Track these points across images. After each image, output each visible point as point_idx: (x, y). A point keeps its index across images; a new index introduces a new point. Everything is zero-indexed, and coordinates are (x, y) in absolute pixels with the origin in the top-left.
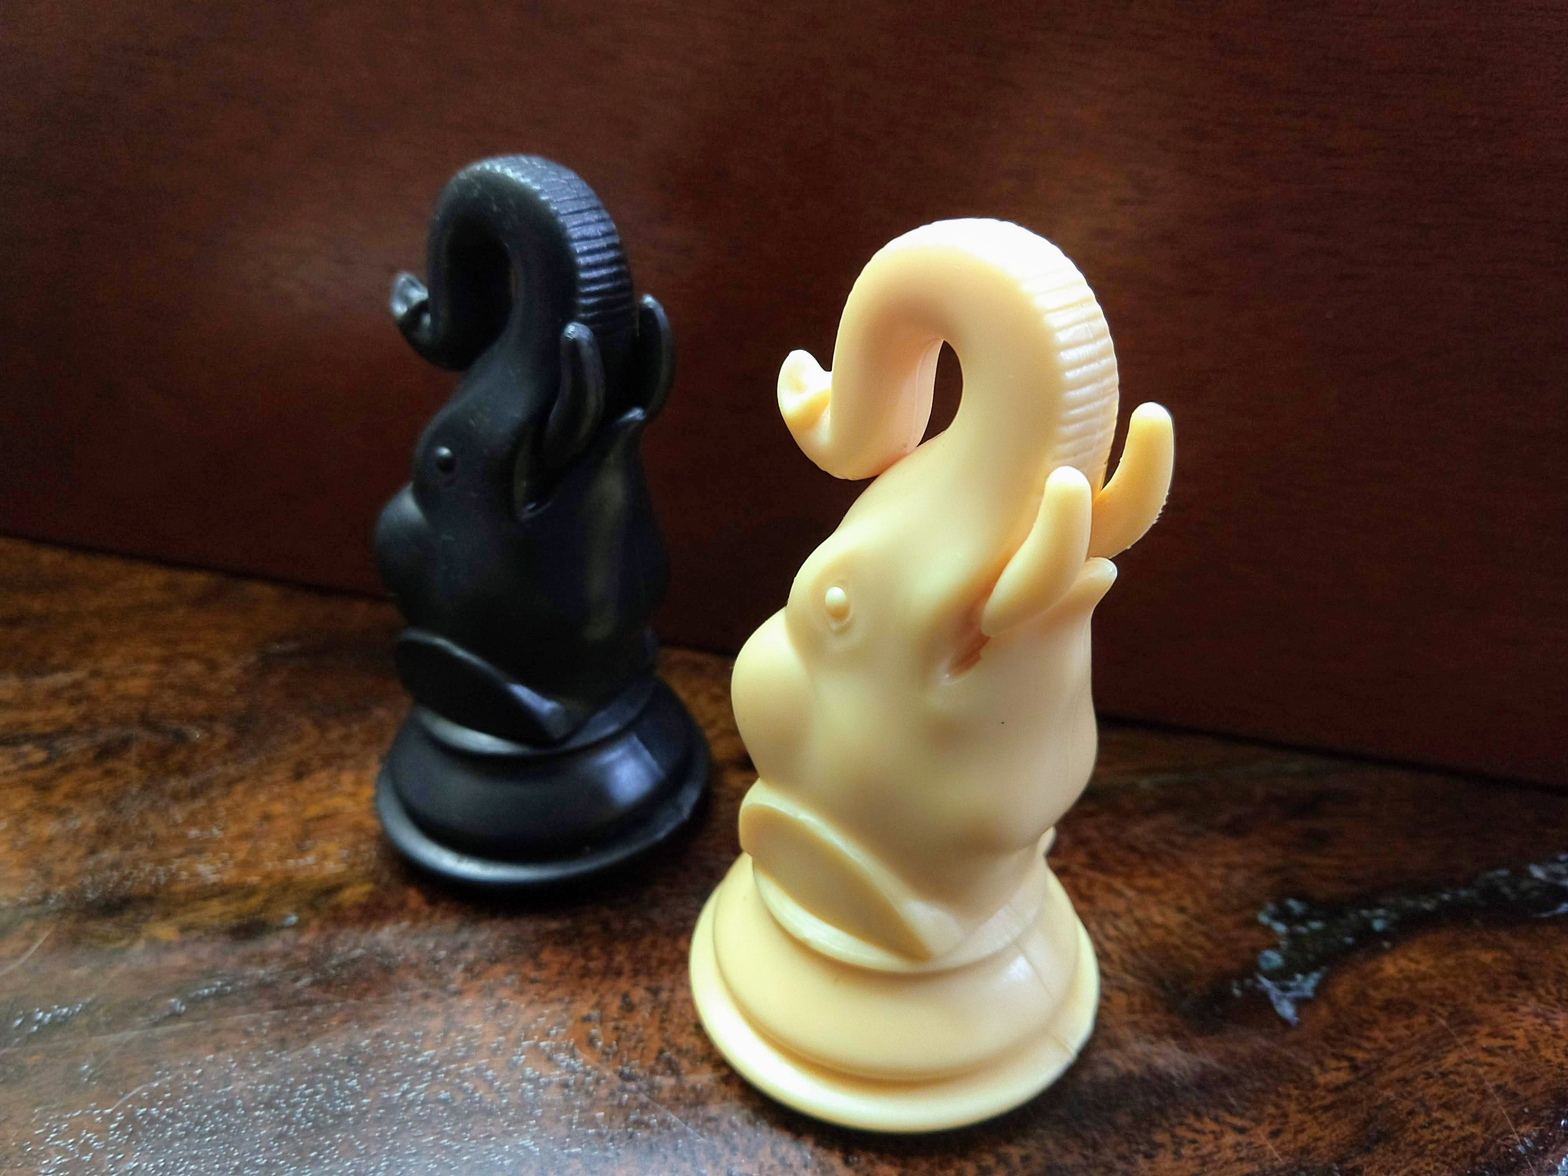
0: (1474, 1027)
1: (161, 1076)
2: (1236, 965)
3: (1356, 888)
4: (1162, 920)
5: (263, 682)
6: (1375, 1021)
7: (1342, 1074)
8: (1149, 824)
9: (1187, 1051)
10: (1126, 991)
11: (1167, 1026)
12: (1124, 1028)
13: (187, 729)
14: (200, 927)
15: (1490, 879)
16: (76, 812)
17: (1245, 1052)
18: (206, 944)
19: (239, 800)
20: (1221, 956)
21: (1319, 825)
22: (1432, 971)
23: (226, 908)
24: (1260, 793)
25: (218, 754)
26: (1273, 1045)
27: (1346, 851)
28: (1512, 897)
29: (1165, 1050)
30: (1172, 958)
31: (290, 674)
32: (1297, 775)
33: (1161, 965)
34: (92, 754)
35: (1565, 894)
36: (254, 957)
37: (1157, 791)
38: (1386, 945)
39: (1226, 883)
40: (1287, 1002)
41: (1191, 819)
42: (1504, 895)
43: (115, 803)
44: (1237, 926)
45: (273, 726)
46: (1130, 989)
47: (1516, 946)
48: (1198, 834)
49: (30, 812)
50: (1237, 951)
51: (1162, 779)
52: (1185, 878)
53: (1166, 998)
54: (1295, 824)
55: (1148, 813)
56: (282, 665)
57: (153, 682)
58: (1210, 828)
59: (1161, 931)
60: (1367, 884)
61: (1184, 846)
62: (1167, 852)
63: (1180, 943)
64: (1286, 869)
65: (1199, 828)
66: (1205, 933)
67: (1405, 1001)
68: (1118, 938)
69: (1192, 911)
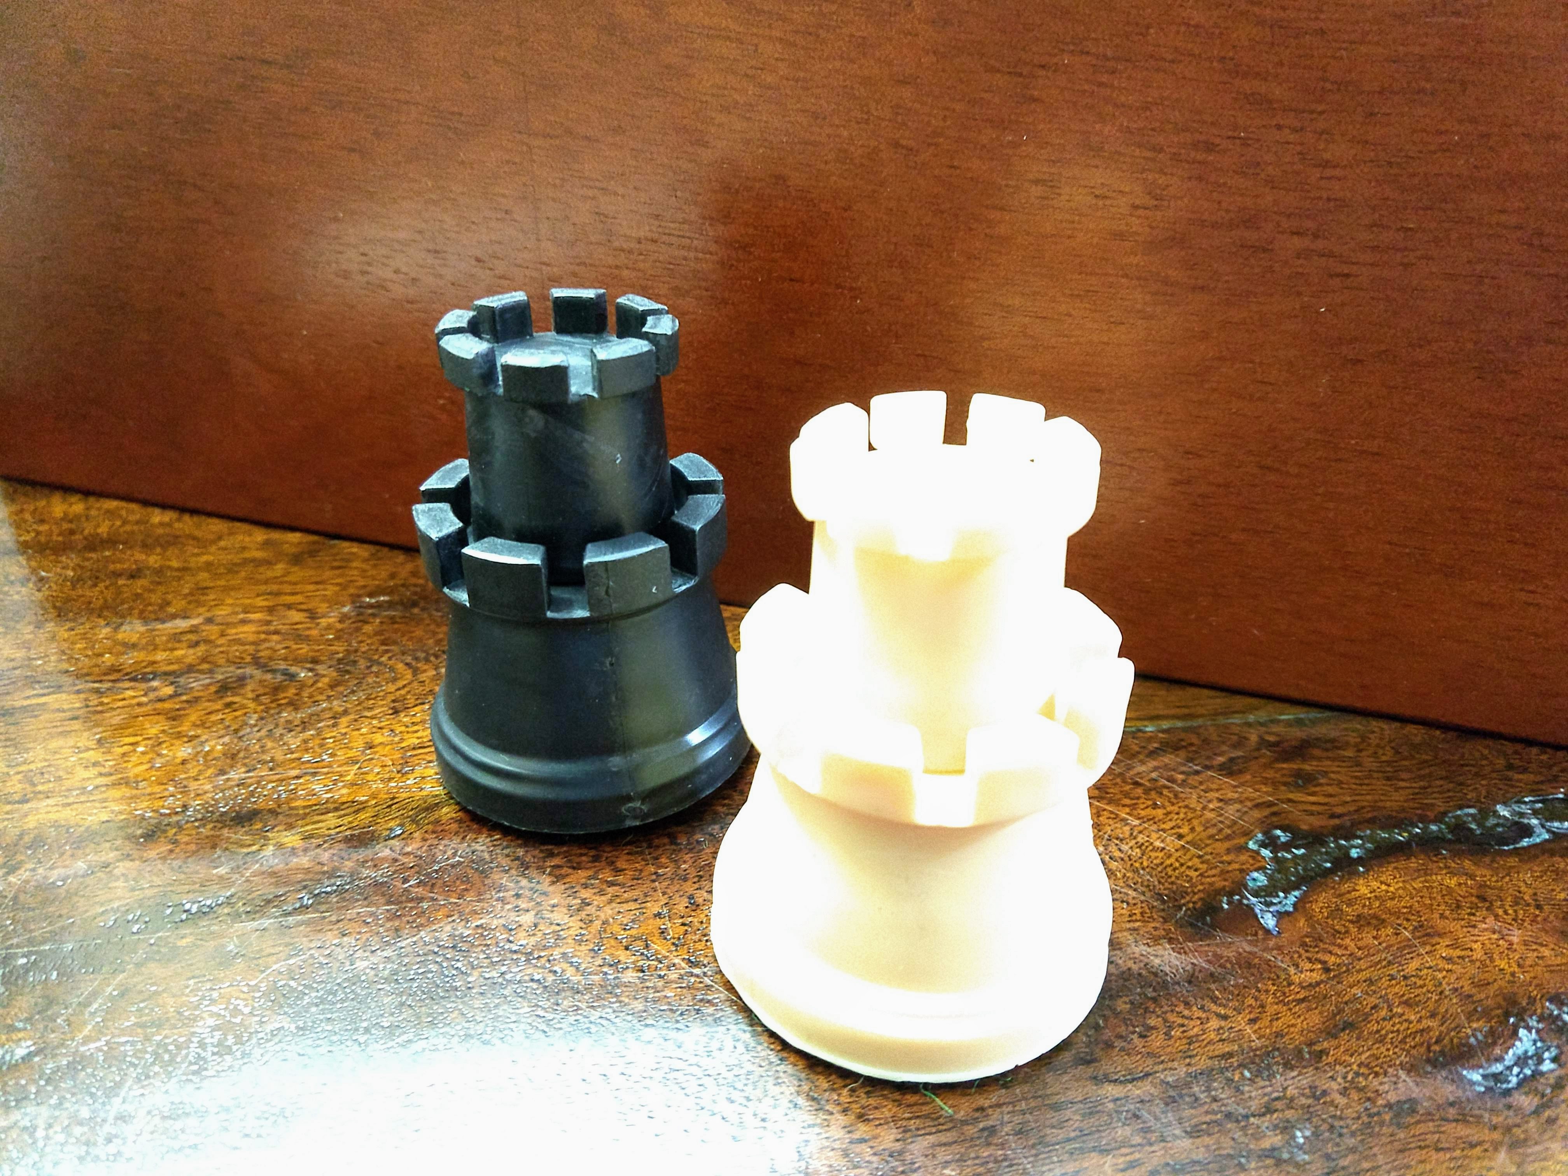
0: (1437, 939)
1: (298, 955)
2: (1226, 883)
3: (1337, 821)
4: (1162, 845)
5: (358, 629)
6: (1347, 932)
7: (1314, 975)
8: (1152, 764)
9: (1180, 953)
10: (1128, 904)
11: (1163, 933)
12: (1125, 934)
13: (293, 669)
14: (319, 836)
15: (1459, 816)
16: (203, 738)
17: (1231, 955)
18: (325, 850)
19: (344, 731)
20: (1214, 876)
21: (1306, 767)
22: (1401, 892)
23: (340, 821)
24: (1254, 738)
25: (321, 691)
26: (1255, 950)
27: (1330, 790)
28: (1478, 832)
29: (1160, 952)
30: (1170, 877)
31: (381, 623)
32: (1289, 724)
33: (1160, 882)
34: (213, 689)
35: (1528, 831)
36: (367, 862)
37: (1161, 735)
38: (1361, 869)
39: (1221, 815)
40: (1270, 915)
41: (1190, 760)
42: (1471, 830)
43: (236, 731)
44: (1228, 851)
45: (369, 667)
46: (1132, 902)
47: (1478, 873)
48: (1197, 773)
49: (163, 738)
50: (1228, 872)
51: (1165, 725)
52: (1183, 810)
53: (1163, 910)
54: (1285, 766)
55: (1152, 754)
56: (374, 615)
57: (260, 629)
58: (1207, 768)
59: (1161, 855)
60: (1347, 818)
61: (1183, 783)
62: (1168, 787)
63: (1177, 864)
64: (1275, 804)
65: (1198, 768)
66: (1200, 857)
67: (1375, 917)
68: (1122, 859)
69: (1189, 838)
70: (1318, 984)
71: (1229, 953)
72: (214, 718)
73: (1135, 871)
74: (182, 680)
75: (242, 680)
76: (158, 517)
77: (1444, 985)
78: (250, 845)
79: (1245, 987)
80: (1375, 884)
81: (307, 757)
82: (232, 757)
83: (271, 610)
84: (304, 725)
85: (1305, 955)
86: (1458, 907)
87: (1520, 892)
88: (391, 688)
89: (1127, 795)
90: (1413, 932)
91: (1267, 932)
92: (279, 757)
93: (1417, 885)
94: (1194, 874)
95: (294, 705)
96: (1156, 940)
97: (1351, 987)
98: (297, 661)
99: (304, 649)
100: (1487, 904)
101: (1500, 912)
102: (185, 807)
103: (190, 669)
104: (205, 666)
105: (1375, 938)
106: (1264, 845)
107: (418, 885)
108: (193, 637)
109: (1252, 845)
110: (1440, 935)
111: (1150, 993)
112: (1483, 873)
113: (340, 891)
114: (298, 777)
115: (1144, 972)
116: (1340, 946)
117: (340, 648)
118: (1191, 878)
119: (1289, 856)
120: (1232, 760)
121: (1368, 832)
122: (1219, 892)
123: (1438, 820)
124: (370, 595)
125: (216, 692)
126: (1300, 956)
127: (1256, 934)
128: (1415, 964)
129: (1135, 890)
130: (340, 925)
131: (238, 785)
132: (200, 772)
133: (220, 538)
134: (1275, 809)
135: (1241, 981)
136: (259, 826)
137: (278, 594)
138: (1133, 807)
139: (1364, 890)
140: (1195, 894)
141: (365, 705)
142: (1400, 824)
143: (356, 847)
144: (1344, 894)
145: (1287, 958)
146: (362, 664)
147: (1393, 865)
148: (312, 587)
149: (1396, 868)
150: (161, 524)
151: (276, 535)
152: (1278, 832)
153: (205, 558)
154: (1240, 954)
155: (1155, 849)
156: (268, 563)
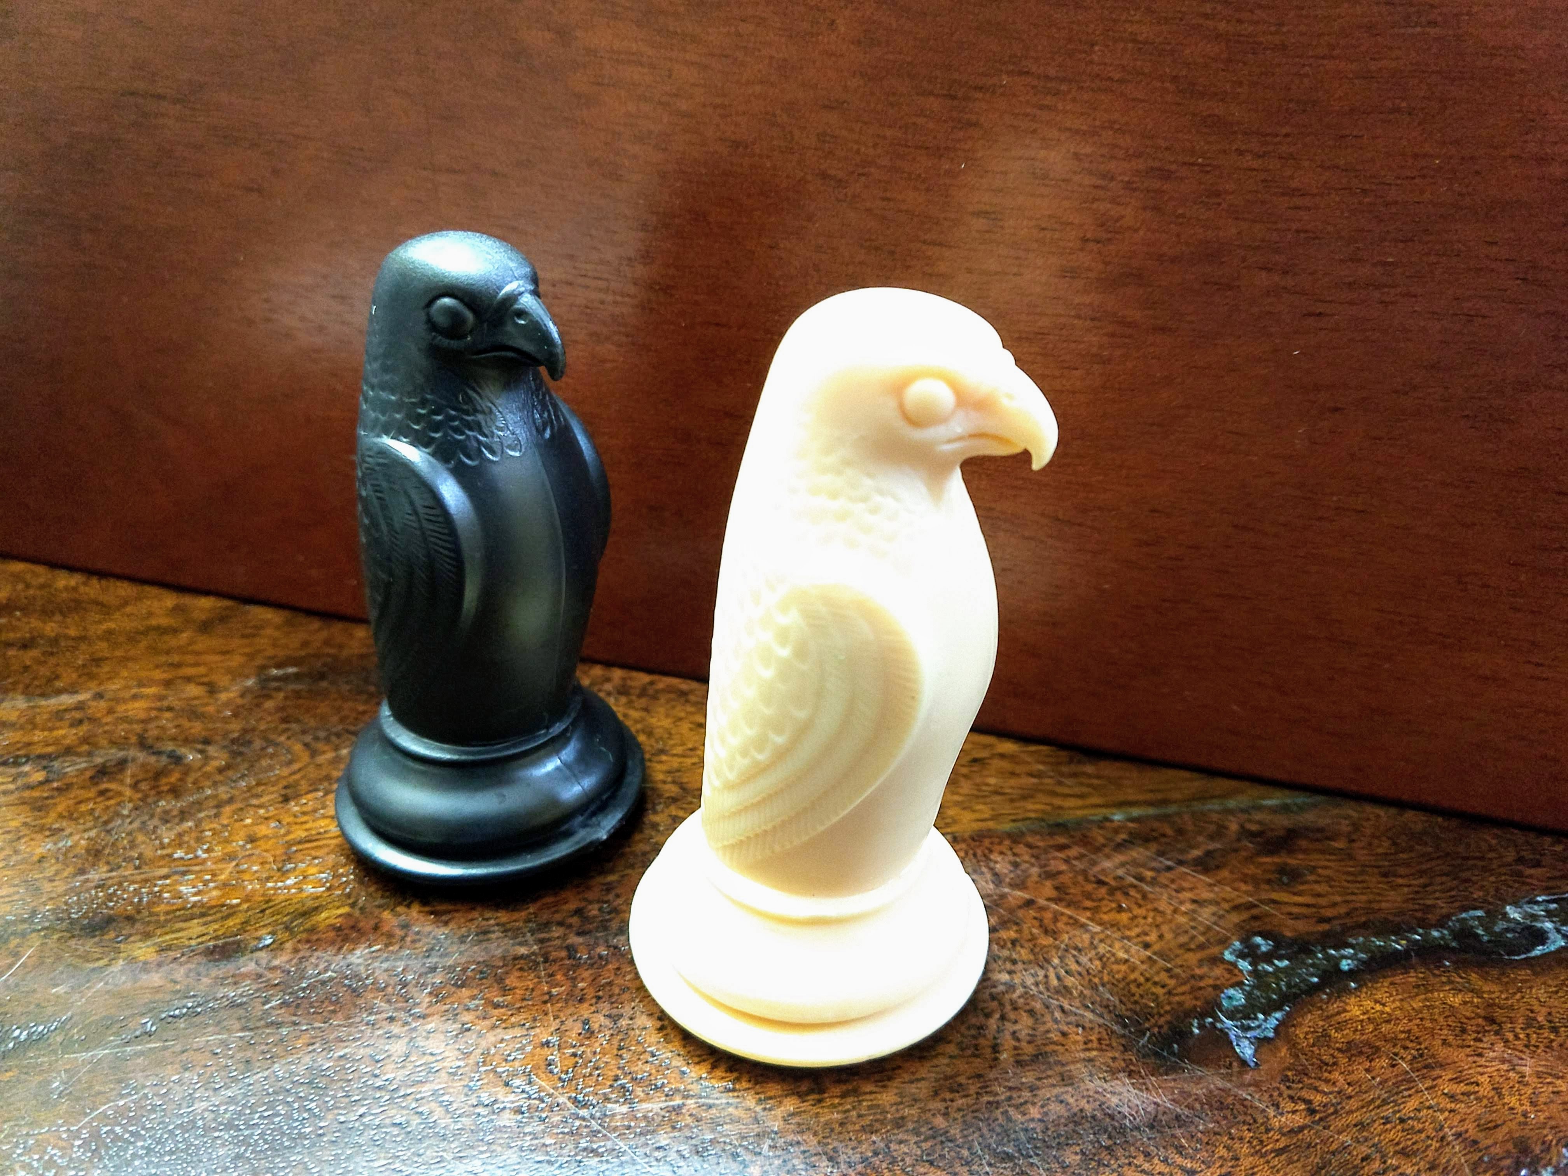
0: (1438, 1072)
1: (129, 1094)
2: (1199, 1003)
3: (1326, 927)
4: (1126, 956)
5: (258, 705)
6: (1335, 1064)
7: (1297, 1117)
8: (1119, 858)
9: (1141, 1090)
10: (1084, 1028)
11: (1123, 1064)
12: (1079, 1065)
13: (182, 751)
14: (178, 947)
15: (1464, 919)
16: (67, 832)
17: (1199, 1092)
18: (181, 965)
19: (225, 822)
20: (1183, 994)
21: (1292, 861)
22: (1398, 1012)
23: (203, 929)
24: (1234, 827)
25: (207, 776)
26: (1229, 1085)
27: (1319, 888)
28: (1486, 938)
29: (1119, 1089)
30: (1133, 995)
31: (286, 698)
32: (1273, 810)
33: (1121, 1001)
34: (89, 774)
35: (1541, 937)
36: (227, 978)
37: (1131, 825)
38: (1353, 984)
39: (1194, 919)
40: (1247, 1042)
41: (1161, 854)
42: (1478, 935)
43: (106, 823)
44: (1201, 962)
45: (263, 749)
46: (1088, 1025)
47: (1486, 988)
48: (1169, 869)
49: (24, 831)
50: (1200, 988)
51: (1136, 812)
52: (1151, 914)
53: (1124, 1036)
54: (1268, 860)
55: (1120, 847)
56: (278, 689)
57: (153, 705)
58: (1181, 863)
59: (1123, 968)
60: (1336, 922)
61: (1153, 882)
62: (1135, 887)
63: (1142, 980)
64: (1255, 906)
65: (1169, 863)
66: (1168, 970)
67: (1368, 1043)
68: (1080, 974)
69: (1156, 947)
70: (1301, 1129)
71: (1199, 1091)
72: (83, 808)
73: (1094, 988)
74: (56, 764)
75: (122, 764)
76: (64, 581)
77: (1447, 1130)
78: (98, 959)
79: (1216, 1134)
80: (1368, 1004)
81: (179, 854)
82: (95, 854)
83: (168, 683)
84: (183, 815)
85: (1287, 1093)
86: (1464, 1031)
87: (1532, 1011)
88: (286, 771)
89: (1088, 896)
90: (1411, 1063)
91: (1244, 1063)
92: (148, 853)
93: (1417, 1004)
94: (1160, 991)
95: (176, 792)
96: (1113, 1072)
97: (1339, 1133)
98: (187, 741)
99: (197, 728)
100: (1496, 1027)
101: (1510, 1036)
102: (34, 913)
103: (69, 751)
104: (85, 748)
105: (1367, 1070)
106: (1242, 955)
107: (281, 1006)
108: (78, 715)
109: (1228, 956)
110: (1441, 1066)
111: (1105, 1141)
112: (1492, 989)
113: (192, 1013)
114: (166, 877)
115: (1099, 1114)
116: (1327, 1081)
117: (235, 727)
118: (1157, 997)
119: (1270, 969)
120: (1209, 854)
121: (1361, 939)
122: (1189, 1014)
123: (1440, 924)
124: (278, 666)
125: (92, 778)
126: (1280, 1095)
127: (1230, 1066)
128: (1412, 1104)
129: (1093, 1011)
130: (184, 1057)
131: (96, 887)
132: (57, 873)
133: (126, 603)
134: (1255, 912)
135: (1211, 1126)
136: (112, 934)
137: (178, 666)
138: (1096, 910)
139: (1356, 1011)
140: (1161, 1015)
141: (254, 791)
142: (1398, 931)
143: (216, 961)
144: (1333, 1016)
145: (1266, 1096)
146: (258, 744)
147: (1390, 980)
148: (218, 658)
149: (1392, 983)
150: (66, 588)
151: (188, 600)
152: (1258, 940)
153: (104, 626)
154: (1211, 1092)
155: (1118, 961)
156: (175, 631)
